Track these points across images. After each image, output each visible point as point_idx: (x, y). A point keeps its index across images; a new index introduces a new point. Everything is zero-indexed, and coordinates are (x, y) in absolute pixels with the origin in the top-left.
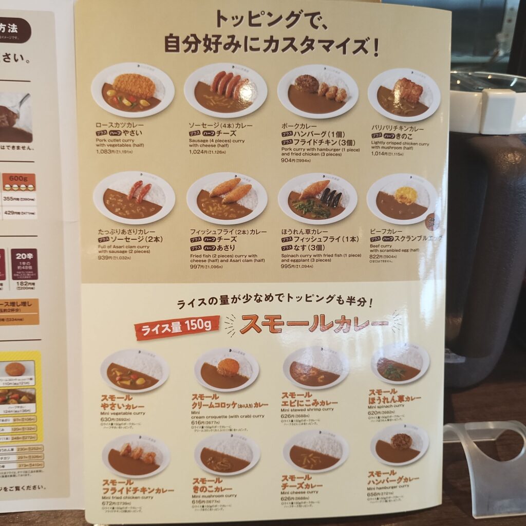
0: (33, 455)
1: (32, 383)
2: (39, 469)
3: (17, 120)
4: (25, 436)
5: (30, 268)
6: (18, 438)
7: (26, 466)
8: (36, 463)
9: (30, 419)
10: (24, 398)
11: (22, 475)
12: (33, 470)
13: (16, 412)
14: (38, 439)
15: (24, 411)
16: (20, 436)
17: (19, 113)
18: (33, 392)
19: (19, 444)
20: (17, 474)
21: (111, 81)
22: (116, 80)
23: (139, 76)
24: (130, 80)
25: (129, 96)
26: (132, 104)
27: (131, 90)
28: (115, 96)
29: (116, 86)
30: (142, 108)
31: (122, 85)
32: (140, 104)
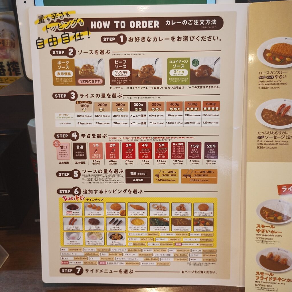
0: (211, 254)
1: (212, 215)
2: (213, 262)
3: (212, 72)
4: (207, 244)
5: (214, 152)
6: (203, 245)
7: (207, 260)
8: (212, 259)
9: (210, 235)
10: (207, 223)
11: (204, 265)
12: (210, 262)
13: (203, 230)
14: (214, 246)
15: (207, 230)
16: (204, 244)
17: (214, 68)
18: (212, 220)
19: (204, 248)
20: (202, 264)
21: (269, 48)
22: (272, 47)
23: (286, 44)
24: (280, 47)
25: (279, 56)
26: (281, 60)
27: (281, 53)
28: (271, 56)
29: (272, 51)
30: (287, 62)
31: (275, 50)
32: (286, 60)
